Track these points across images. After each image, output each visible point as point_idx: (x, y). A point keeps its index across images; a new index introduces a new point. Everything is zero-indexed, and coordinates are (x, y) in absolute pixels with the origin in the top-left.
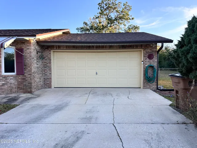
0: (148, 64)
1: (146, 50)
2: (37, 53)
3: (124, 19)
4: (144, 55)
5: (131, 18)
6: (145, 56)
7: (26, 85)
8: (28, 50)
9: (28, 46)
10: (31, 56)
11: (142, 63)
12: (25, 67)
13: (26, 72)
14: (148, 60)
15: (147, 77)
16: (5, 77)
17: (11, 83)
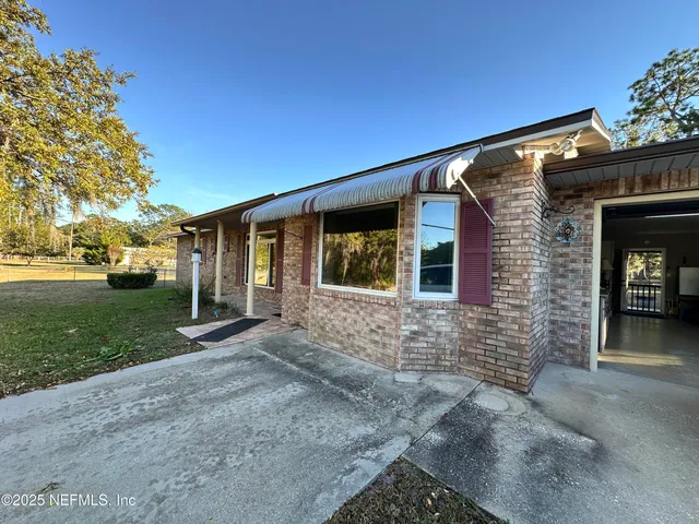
7: (499, 350)
8: (514, 204)
9: (516, 184)
10: (525, 228)
12: (496, 275)
13: (499, 294)
16: (422, 308)
17: (439, 333)
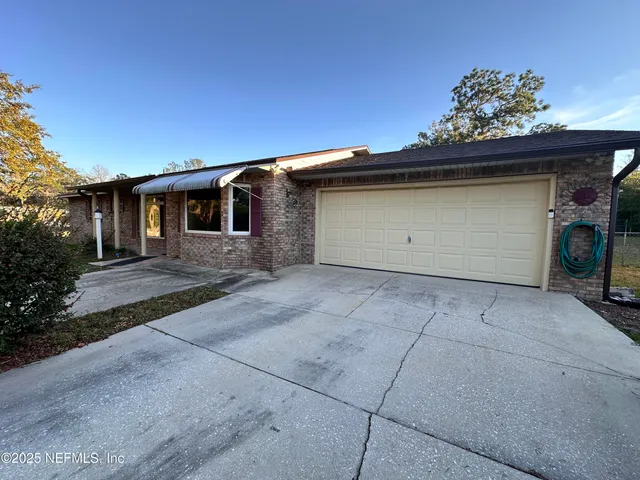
0: (572, 218)
1: (567, 176)
2: (288, 196)
3: (519, 111)
4: (559, 192)
5: (539, 107)
6: (561, 196)
7: (265, 255)
8: (268, 190)
9: (269, 182)
10: (272, 201)
11: (551, 215)
12: (263, 222)
13: (264, 230)
14: (572, 205)
15: (565, 257)
16: (233, 238)
17: (242, 251)
